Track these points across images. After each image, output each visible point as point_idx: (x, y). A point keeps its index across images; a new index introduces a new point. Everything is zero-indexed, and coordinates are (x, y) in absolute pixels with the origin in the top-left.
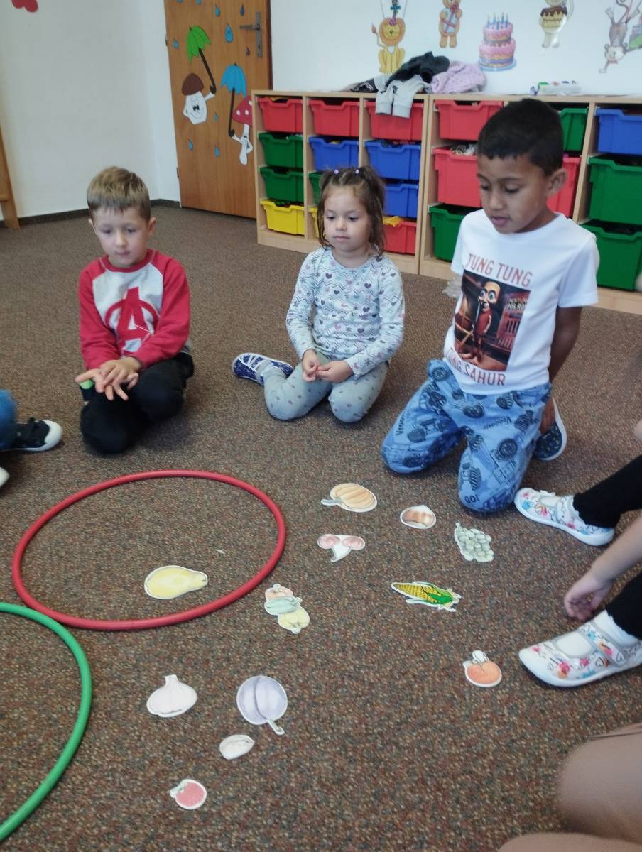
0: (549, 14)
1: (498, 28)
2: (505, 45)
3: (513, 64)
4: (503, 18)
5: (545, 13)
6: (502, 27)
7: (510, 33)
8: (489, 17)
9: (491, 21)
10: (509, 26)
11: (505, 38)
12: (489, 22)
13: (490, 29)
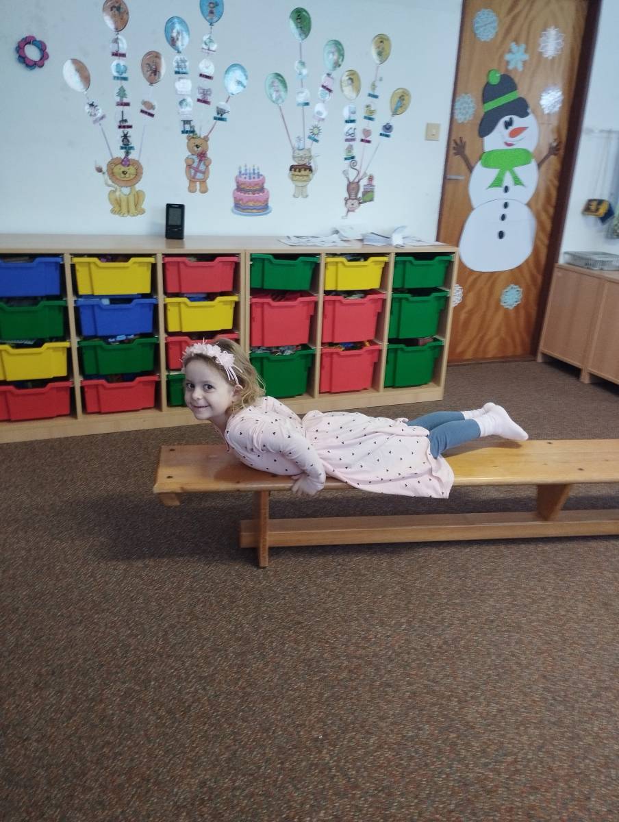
0: (297, 170)
1: (250, 179)
2: (259, 194)
3: (269, 211)
4: (254, 170)
5: (293, 169)
6: (254, 178)
7: (263, 184)
8: (240, 168)
9: (243, 171)
10: (261, 178)
11: (257, 187)
12: (240, 172)
13: (242, 179)
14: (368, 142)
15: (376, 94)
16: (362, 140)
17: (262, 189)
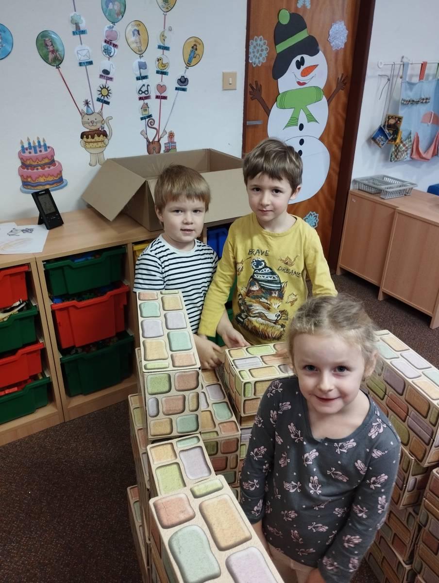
0: (90, 136)
1: (36, 152)
2: (49, 167)
3: (64, 184)
4: (39, 142)
5: (85, 136)
6: (41, 151)
7: (53, 156)
8: (22, 142)
9: (26, 145)
10: (49, 150)
11: (47, 161)
12: (23, 147)
13: (27, 154)
14: (165, 98)
15: (166, 45)
16: (157, 97)
17: (52, 162)
